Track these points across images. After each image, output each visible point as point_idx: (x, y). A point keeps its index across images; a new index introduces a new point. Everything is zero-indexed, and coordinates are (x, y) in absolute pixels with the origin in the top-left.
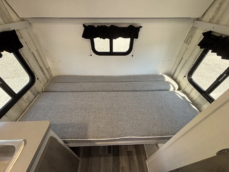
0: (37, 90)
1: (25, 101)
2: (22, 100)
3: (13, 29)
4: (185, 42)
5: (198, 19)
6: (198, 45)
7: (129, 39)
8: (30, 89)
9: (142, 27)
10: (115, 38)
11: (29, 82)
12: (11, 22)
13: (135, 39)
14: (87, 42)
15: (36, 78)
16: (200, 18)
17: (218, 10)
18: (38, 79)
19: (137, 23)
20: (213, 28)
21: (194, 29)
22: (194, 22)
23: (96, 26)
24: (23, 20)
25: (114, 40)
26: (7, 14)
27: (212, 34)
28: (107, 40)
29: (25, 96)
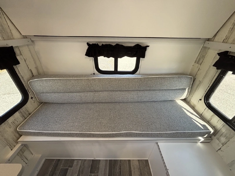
0: (28, 111)
1: (10, 125)
2: (6, 124)
3: (10, 46)
4: (196, 63)
5: (208, 40)
6: (213, 66)
7: (135, 58)
8: (19, 111)
9: (149, 46)
10: (121, 57)
11: (21, 101)
12: (11, 38)
13: (141, 59)
14: (90, 60)
15: (30, 97)
16: (211, 39)
17: (231, 30)
18: (32, 98)
19: (144, 42)
20: (230, 47)
21: (205, 49)
22: (205, 42)
23: (100, 45)
24: (25, 37)
25: (119, 59)
26: (9, 31)
27: (228, 54)
28: (112, 59)
29: (11, 120)
